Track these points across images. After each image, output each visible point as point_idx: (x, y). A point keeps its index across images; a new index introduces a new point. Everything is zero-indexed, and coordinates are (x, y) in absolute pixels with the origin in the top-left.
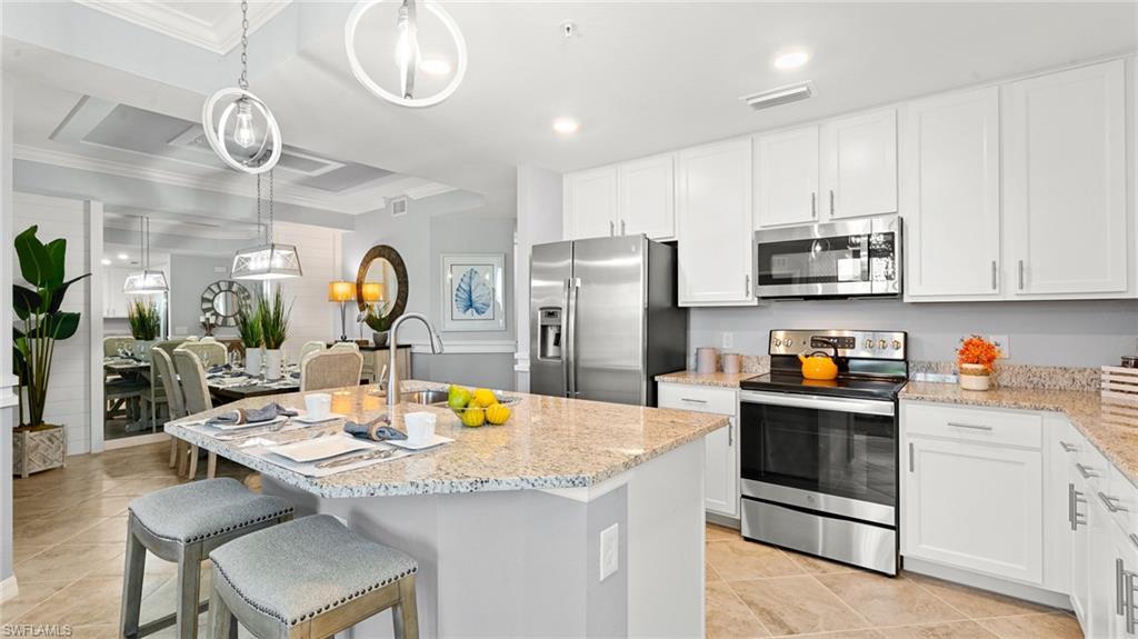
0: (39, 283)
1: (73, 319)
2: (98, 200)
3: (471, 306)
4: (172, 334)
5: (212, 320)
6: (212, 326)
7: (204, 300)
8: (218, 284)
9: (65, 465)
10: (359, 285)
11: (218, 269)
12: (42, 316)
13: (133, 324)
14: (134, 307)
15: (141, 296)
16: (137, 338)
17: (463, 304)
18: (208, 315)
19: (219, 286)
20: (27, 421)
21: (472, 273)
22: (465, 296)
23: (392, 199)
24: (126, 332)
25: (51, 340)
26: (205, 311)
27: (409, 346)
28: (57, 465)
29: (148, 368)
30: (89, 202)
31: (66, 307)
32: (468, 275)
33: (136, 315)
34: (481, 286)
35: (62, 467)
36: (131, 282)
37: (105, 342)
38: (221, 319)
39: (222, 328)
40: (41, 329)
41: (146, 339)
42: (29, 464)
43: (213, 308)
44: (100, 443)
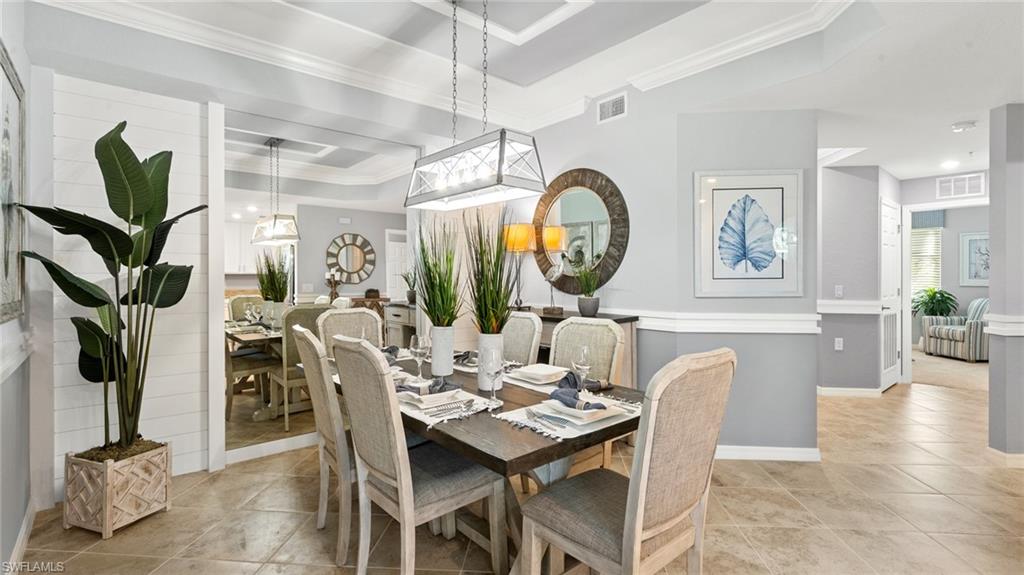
0: (131, 217)
1: (182, 275)
2: (218, 101)
3: (744, 255)
4: (299, 292)
5: (337, 278)
6: (337, 283)
7: (330, 255)
8: (342, 237)
9: (168, 508)
10: (539, 228)
11: (343, 220)
12: (137, 272)
13: (262, 282)
14: (263, 261)
15: (269, 247)
16: (267, 299)
17: (729, 253)
18: (333, 271)
19: (343, 240)
20: (115, 437)
21: (747, 203)
22: (734, 239)
23: (597, 99)
24: (254, 289)
25: (150, 307)
26: (330, 266)
27: (636, 319)
28: (156, 507)
29: (279, 340)
30: (207, 104)
31: (169, 256)
32: (740, 206)
33: (265, 271)
34: (761, 225)
35: (163, 511)
36: (260, 230)
37: (233, 302)
38: (345, 275)
39: (346, 286)
40: (135, 293)
41: (276, 301)
42: (112, 517)
43: (337, 264)
44: (220, 456)
